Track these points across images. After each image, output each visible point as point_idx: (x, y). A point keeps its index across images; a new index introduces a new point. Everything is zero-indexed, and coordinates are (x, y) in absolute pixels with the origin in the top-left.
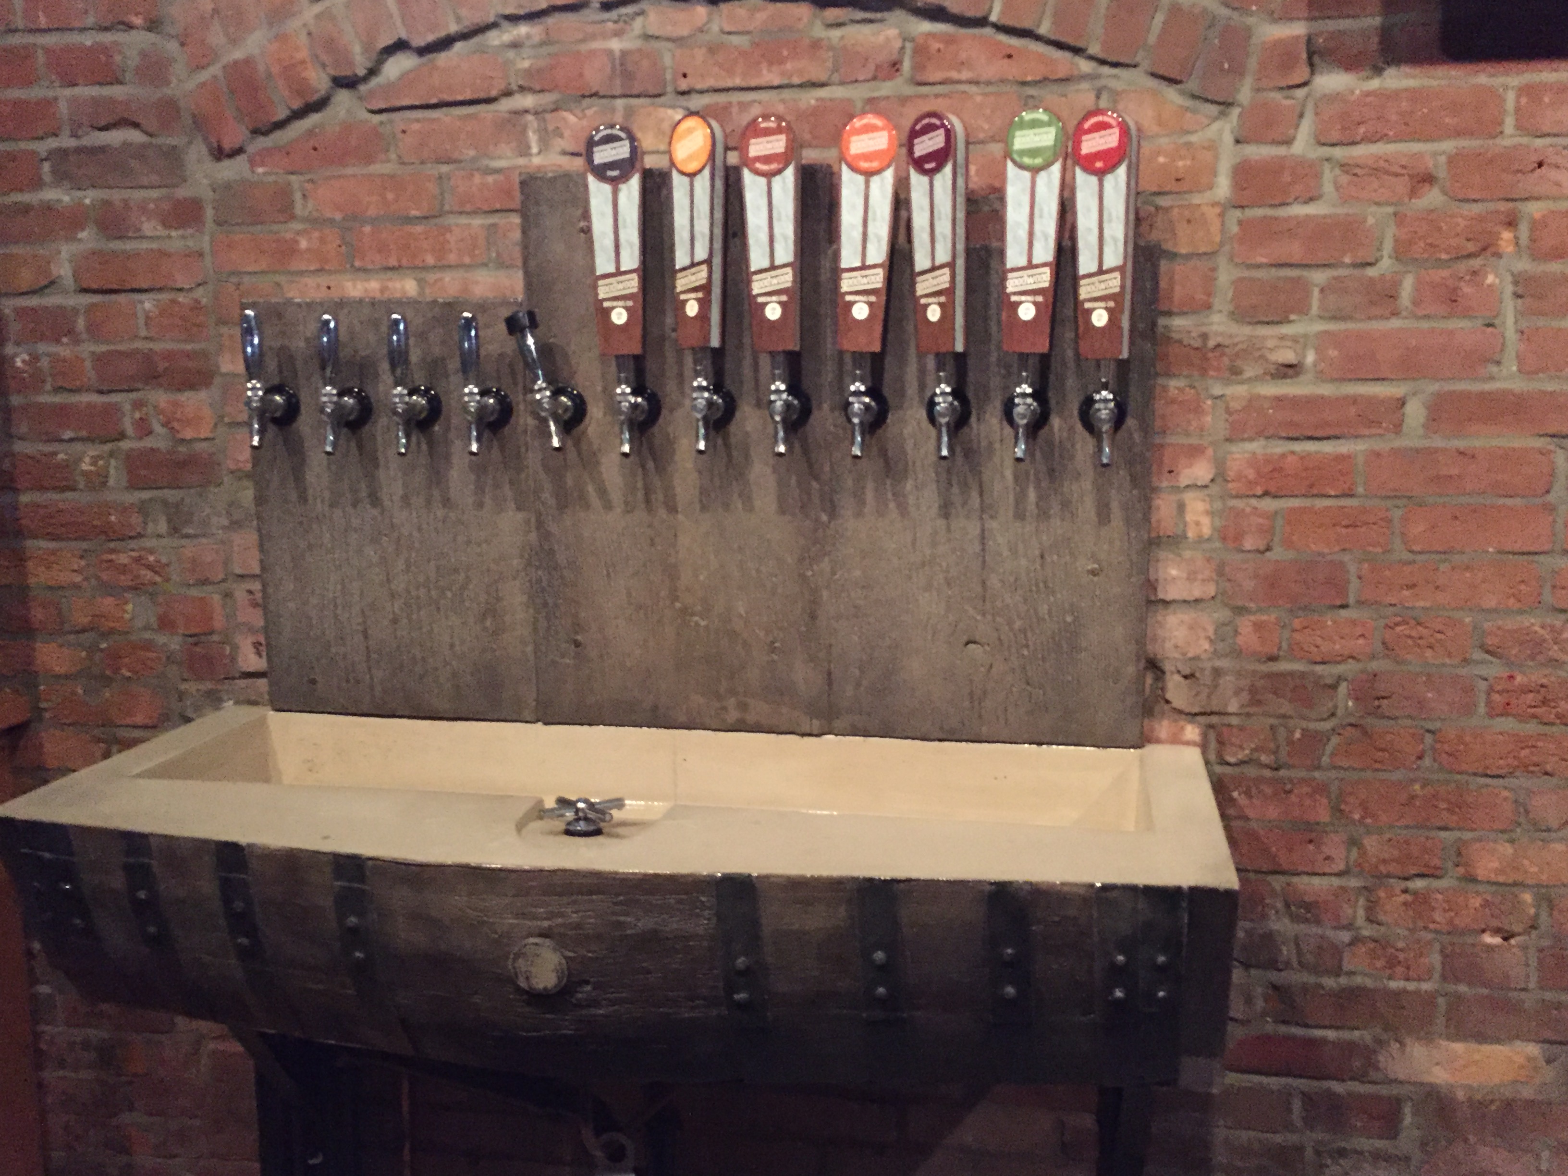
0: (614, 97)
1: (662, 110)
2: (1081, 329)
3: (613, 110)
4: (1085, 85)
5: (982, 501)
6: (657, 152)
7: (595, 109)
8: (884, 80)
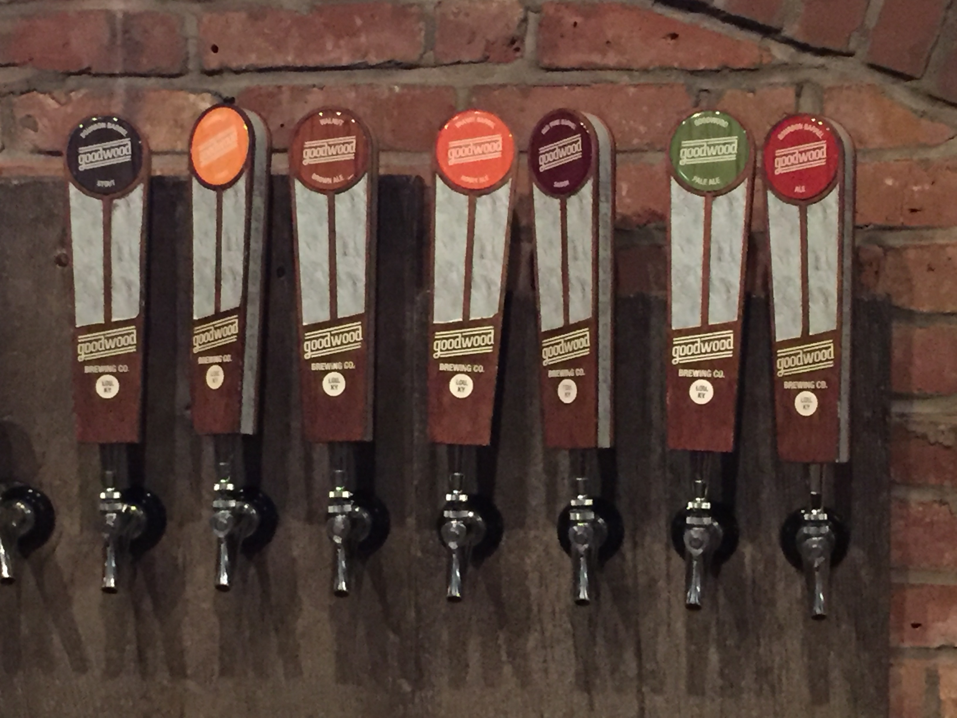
0: (112, 75)
1: (182, 94)
2: (780, 419)
3: (111, 95)
4: (779, 78)
5: (640, 666)
6: (172, 152)
7: (83, 91)
8: (498, 63)
